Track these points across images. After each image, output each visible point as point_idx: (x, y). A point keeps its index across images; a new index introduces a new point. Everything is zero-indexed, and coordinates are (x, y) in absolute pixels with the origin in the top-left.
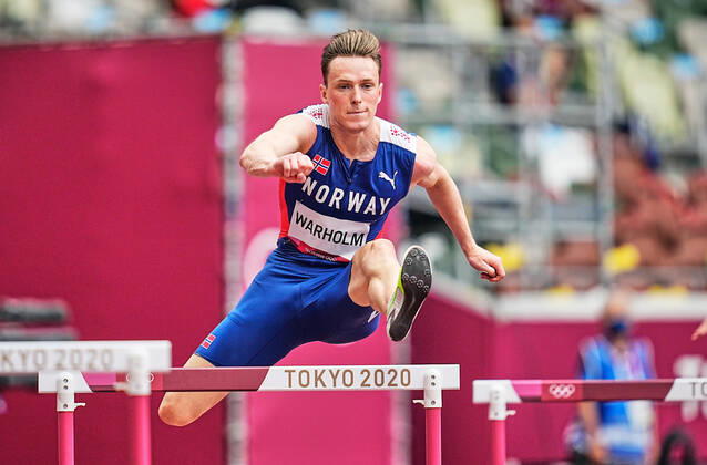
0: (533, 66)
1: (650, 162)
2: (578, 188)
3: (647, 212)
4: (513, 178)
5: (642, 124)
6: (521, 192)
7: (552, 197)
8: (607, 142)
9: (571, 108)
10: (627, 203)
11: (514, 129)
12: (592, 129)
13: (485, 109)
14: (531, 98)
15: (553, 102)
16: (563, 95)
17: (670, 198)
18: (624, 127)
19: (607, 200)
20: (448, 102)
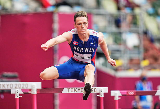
0: (125, 19)
1: (152, 41)
2: (135, 47)
3: (151, 52)
4: (120, 44)
5: (150, 32)
6: (122, 48)
7: (129, 49)
8: (142, 36)
9: (134, 29)
10: (146, 50)
11: (120, 33)
12: (138, 33)
13: (114, 29)
14: (124, 26)
15: (130, 27)
16: (132, 25)
17: (156, 49)
18: (146, 33)
19: (142, 50)
20: (105, 27)
